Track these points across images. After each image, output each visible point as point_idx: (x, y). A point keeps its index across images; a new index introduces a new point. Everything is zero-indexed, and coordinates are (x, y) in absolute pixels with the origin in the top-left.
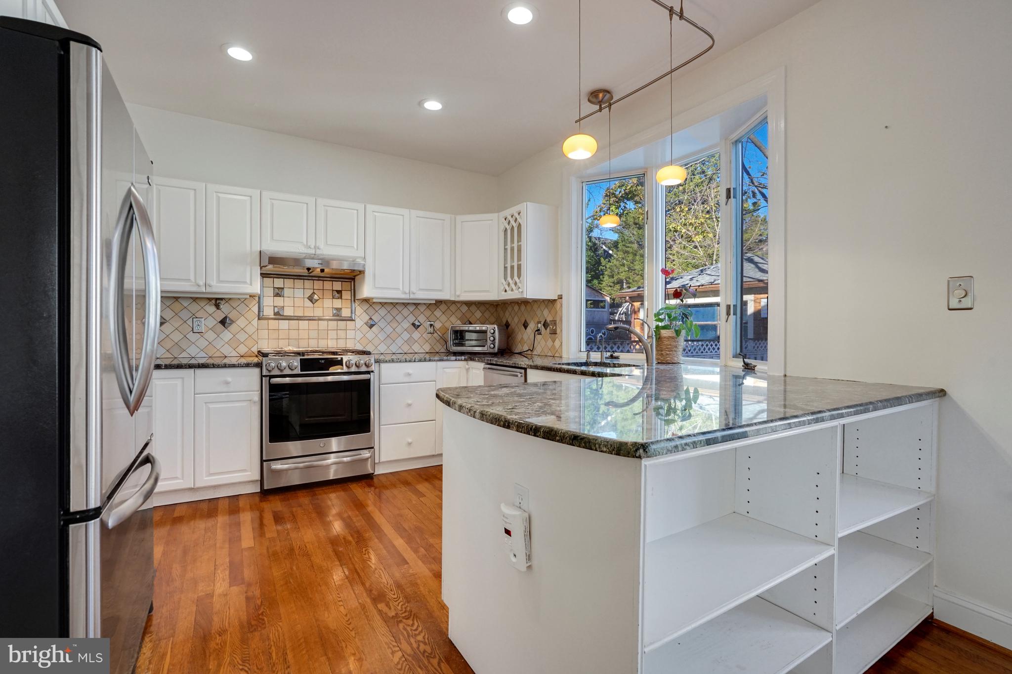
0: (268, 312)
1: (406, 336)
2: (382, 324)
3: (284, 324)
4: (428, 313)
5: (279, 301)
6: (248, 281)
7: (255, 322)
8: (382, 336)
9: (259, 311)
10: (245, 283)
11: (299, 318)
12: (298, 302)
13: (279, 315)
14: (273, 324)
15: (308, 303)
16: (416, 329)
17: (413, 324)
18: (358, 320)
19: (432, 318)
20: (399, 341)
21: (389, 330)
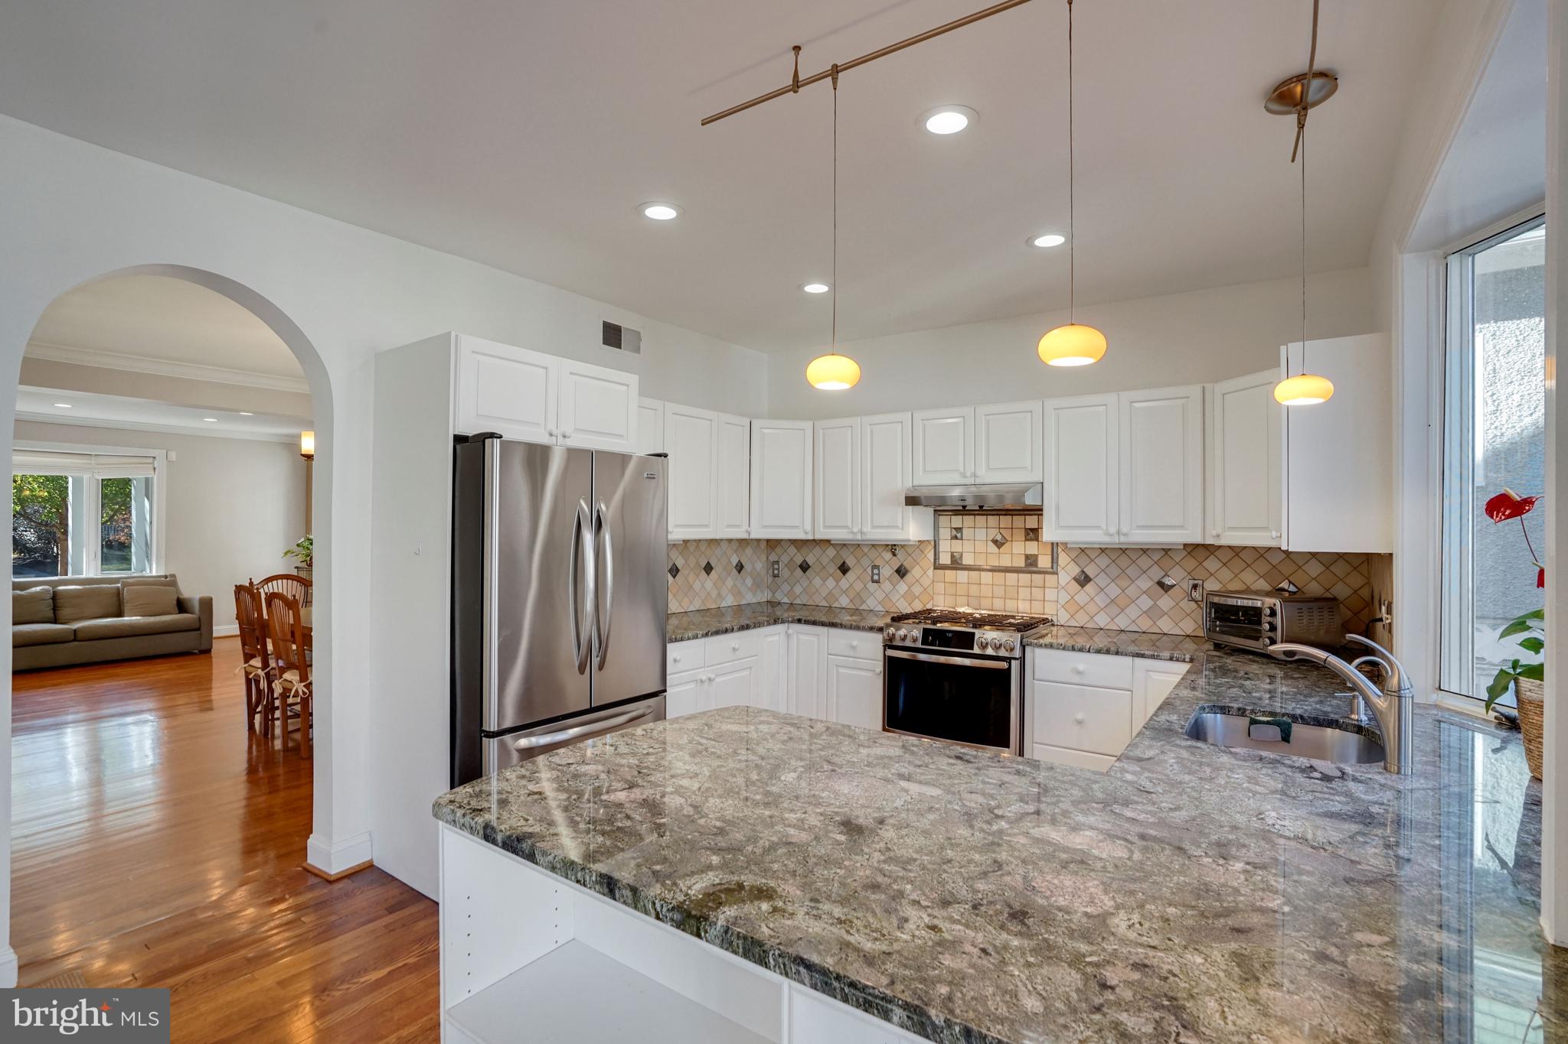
0: (945, 559)
1: (1146, 602)
2: (1102, 580)
3: (962, 576)
4: (1191, 563)
5: (957, 546)
6: (900, 525)
7: (930, 572)
8: (1101, 601)
9: (935, 559)
10: (897, 527)
11: (979, 569)
12: (980, 547)
13: (956, 564)
14: (950, 574)
15: (993, 548)
16: (1166, 592)
17: (1161, 584)
18: (1061, 573)
19: (1200, 574)
20: (1133, 611)
21: (1114, 591)
